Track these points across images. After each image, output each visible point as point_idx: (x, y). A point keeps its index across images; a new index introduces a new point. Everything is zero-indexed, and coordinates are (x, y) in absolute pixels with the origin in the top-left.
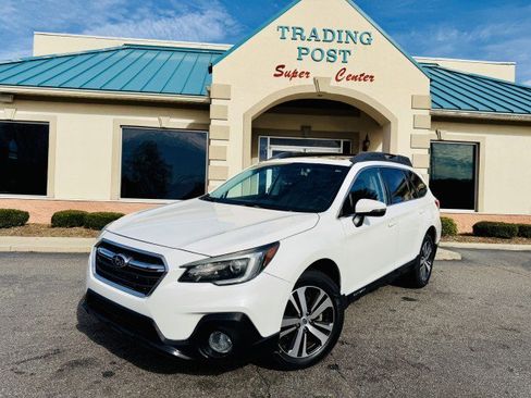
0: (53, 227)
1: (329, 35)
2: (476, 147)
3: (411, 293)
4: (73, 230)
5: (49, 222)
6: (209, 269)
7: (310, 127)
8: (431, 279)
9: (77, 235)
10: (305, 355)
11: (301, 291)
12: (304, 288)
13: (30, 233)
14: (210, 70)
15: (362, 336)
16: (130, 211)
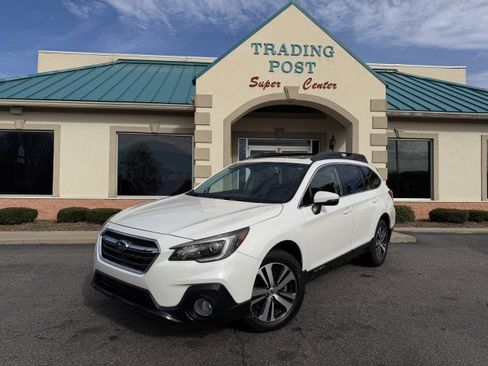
0: (59, 222)
1: (297, 51)
2: (430, 143)
3: (368, 271)
4: (77, 225)
5: (56, 218)
6: (193, 250)
7: (282, 129)
8: (386, 259)
9: (81, 229)
10: (273, 319)
11: (268, 267)
12: (271, 265)
13: (38, 228)
14: (194, 83)
15: (323, 306)
16: (126, 206)
